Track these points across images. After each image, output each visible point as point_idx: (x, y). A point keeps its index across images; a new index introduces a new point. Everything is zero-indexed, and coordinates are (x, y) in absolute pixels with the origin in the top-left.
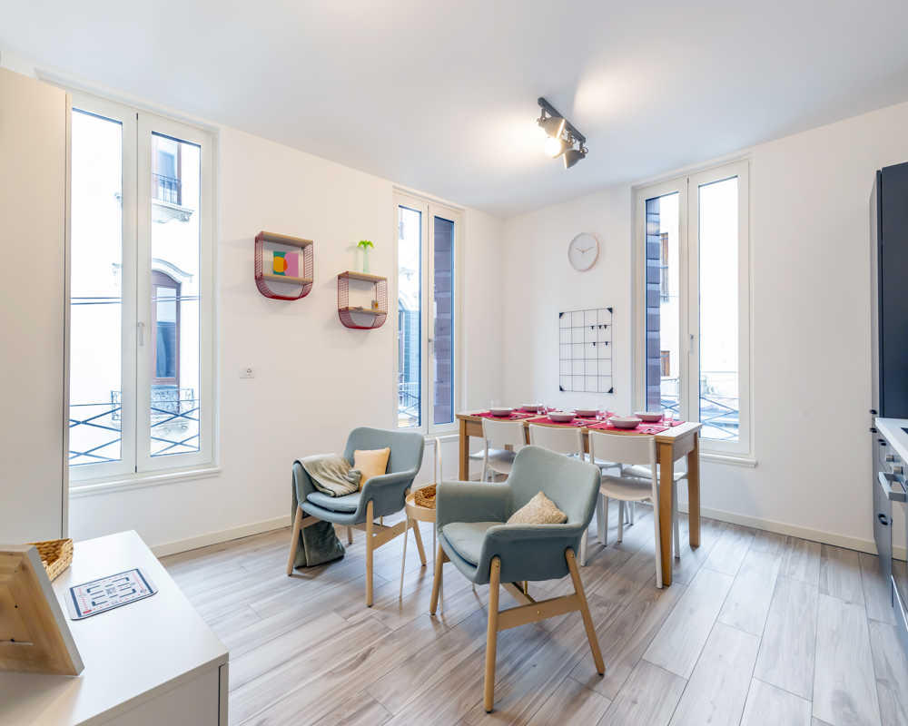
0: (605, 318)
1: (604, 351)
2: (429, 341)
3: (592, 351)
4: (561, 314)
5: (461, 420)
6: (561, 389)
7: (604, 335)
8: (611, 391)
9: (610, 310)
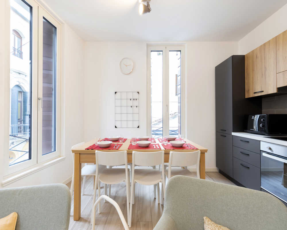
0: (136, 96)
1: (136, 110)
2: (39, 99)
3: (130, 110)
4: (116, 93)
5: (75, 153)
6: (116, 127)
7: (136, 103)
8: (138, 127)
9: (138, 93)
